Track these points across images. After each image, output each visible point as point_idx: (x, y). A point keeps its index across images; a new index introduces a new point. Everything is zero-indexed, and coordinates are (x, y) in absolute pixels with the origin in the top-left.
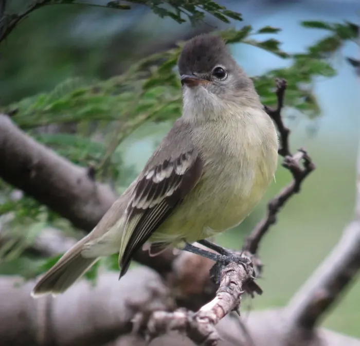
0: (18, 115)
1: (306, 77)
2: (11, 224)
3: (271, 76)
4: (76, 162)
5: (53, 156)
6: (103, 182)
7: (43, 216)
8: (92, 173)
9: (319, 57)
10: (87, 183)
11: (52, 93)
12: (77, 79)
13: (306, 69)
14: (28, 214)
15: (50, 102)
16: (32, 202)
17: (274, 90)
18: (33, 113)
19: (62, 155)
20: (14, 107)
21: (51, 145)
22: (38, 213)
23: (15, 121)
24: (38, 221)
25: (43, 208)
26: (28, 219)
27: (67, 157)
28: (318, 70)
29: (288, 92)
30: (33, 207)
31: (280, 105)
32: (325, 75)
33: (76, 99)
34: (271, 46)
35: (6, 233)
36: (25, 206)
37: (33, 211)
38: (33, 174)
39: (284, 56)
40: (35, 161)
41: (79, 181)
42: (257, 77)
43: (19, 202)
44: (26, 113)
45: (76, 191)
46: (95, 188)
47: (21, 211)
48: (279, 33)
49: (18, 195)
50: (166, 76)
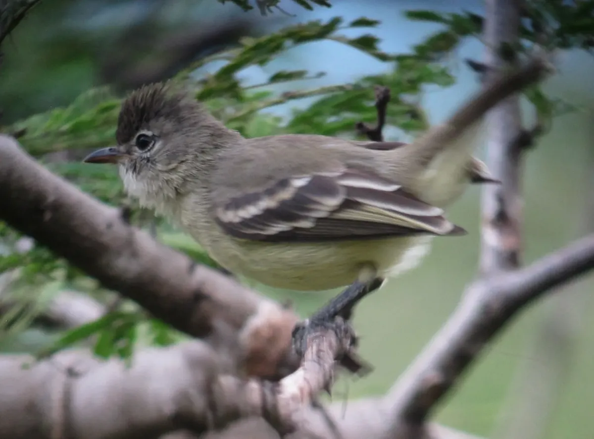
0: (27, 137)
1: (413, 86)
2: (16, 284)
3: (366, 85)
4: (106, 200)
5: (74, 192)
6: (140, 226)
7: (60, 273)
8: (127, 215)
9: (429, 59)
10: (120, 229)
11: (71, 107)
12: (106, 89)
13: (413, 75)
14: (40, 271)
15: (68, 120)
16: (45, 253)
17: (372, 104)
18: (47, 134)
19: (86, 190)
20: (20, 126)
21: (71, 177)
22: (53, 269)
23: (23, 144)
24: (53, 279)
25: (60, 262)
26: (40, 277)
27: (93, 193)
28: (429, 77)
29: (391, 107)
30: (46, 261)
31: (382, 123)
32: (439, 84)
33: (105, 115)
34: (366, 44)
35: (7, 297)
36: (36, 260)
37: (47, 266)
38: (48, 216)
39: (383, 58)
40: (51, 198)
41: (110, 226)
42: (349, 84)
43: (29, 254)
44: (37, 134)
45: (106, 239)
46: (131, 235)
47: (32, 266)
48: (379, 26)
49: (26, 244)
50: (226, 85)
